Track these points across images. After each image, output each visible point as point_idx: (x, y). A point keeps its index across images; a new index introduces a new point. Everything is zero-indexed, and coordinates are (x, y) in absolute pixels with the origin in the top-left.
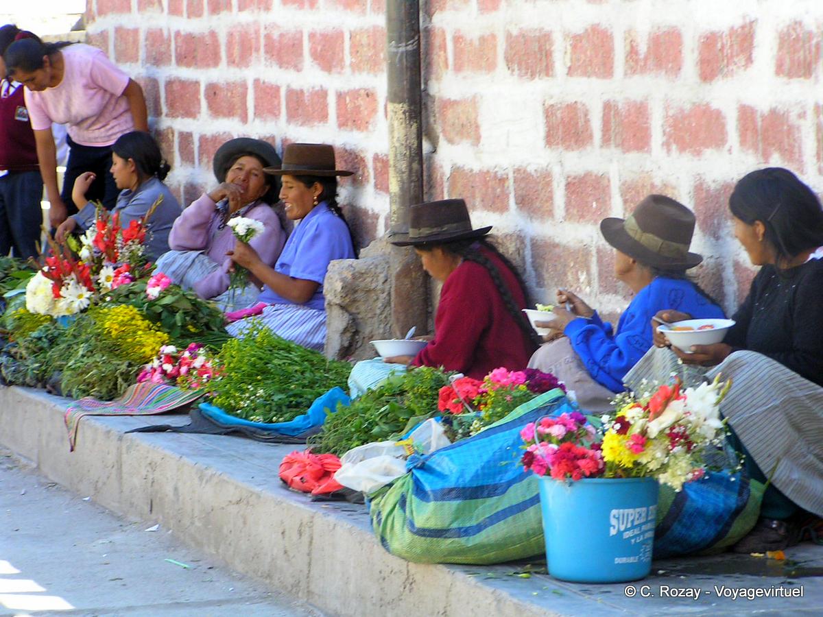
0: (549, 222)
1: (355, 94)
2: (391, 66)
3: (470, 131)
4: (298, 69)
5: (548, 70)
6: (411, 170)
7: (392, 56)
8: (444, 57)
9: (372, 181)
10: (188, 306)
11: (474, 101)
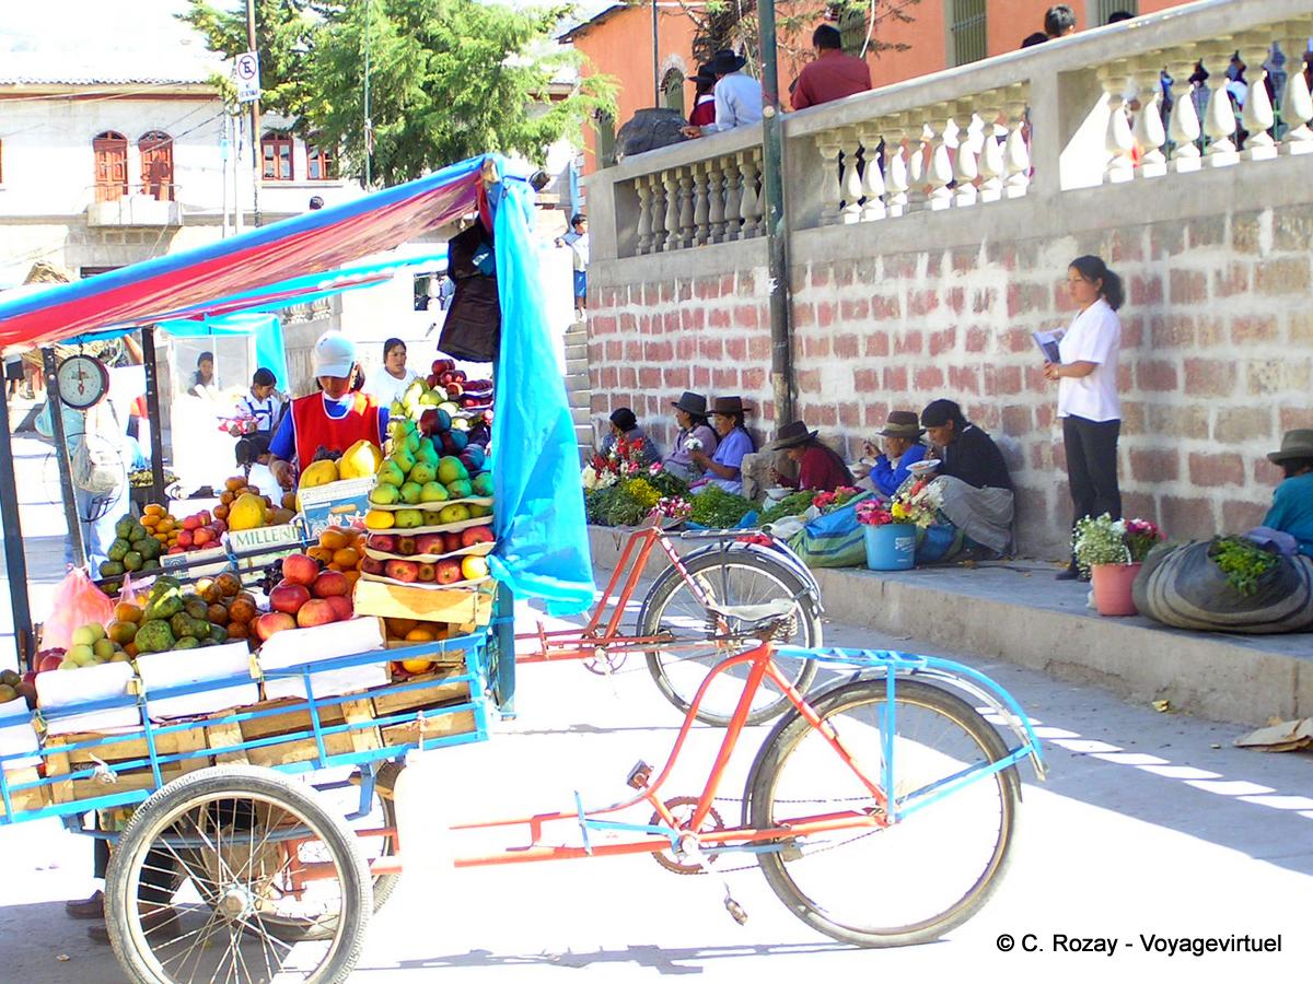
0: (857, 429)
1: (753, 370)
2: (774, 355)
3: (816, 386)
4: (719, 359)
5: (856, 354)
6: (785, 406)
7: (774, 350)
8: (801, 349)
9: (762, 415)
10: (671, 479)
11: (818, 371)
